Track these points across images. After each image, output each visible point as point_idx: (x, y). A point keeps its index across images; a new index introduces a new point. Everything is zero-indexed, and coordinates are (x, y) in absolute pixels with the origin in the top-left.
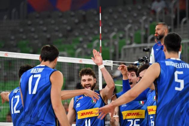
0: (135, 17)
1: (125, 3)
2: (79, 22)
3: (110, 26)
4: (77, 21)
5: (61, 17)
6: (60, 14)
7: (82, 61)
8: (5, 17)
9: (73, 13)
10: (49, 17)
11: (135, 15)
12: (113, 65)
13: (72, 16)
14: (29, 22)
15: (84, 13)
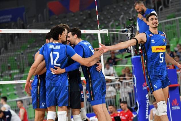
0: (126, 10)
1: (117, 2)
2: (87, 18)
3: (109, 19)
4: (85, 18)
5: (73, 16)
6: (73, 15)
7: (86, 32)
8: (34, 21)
9: (81, 13)
10: (65, 17)
11: (126, 8)
12: (108, 33)
13: (81, 15)
14: (51, 23)
15: (89, 12)
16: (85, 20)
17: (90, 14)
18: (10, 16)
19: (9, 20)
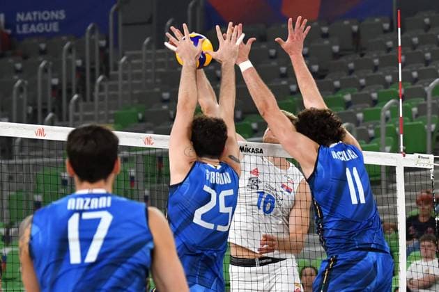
3: (427, 62)
4: (336, 48)
12: (435, 167)
13: (325, 36)
15: (355, 28)
16: (336, 56)
17: (356, 35)
18: (61, 15)
19: (55, 27)
